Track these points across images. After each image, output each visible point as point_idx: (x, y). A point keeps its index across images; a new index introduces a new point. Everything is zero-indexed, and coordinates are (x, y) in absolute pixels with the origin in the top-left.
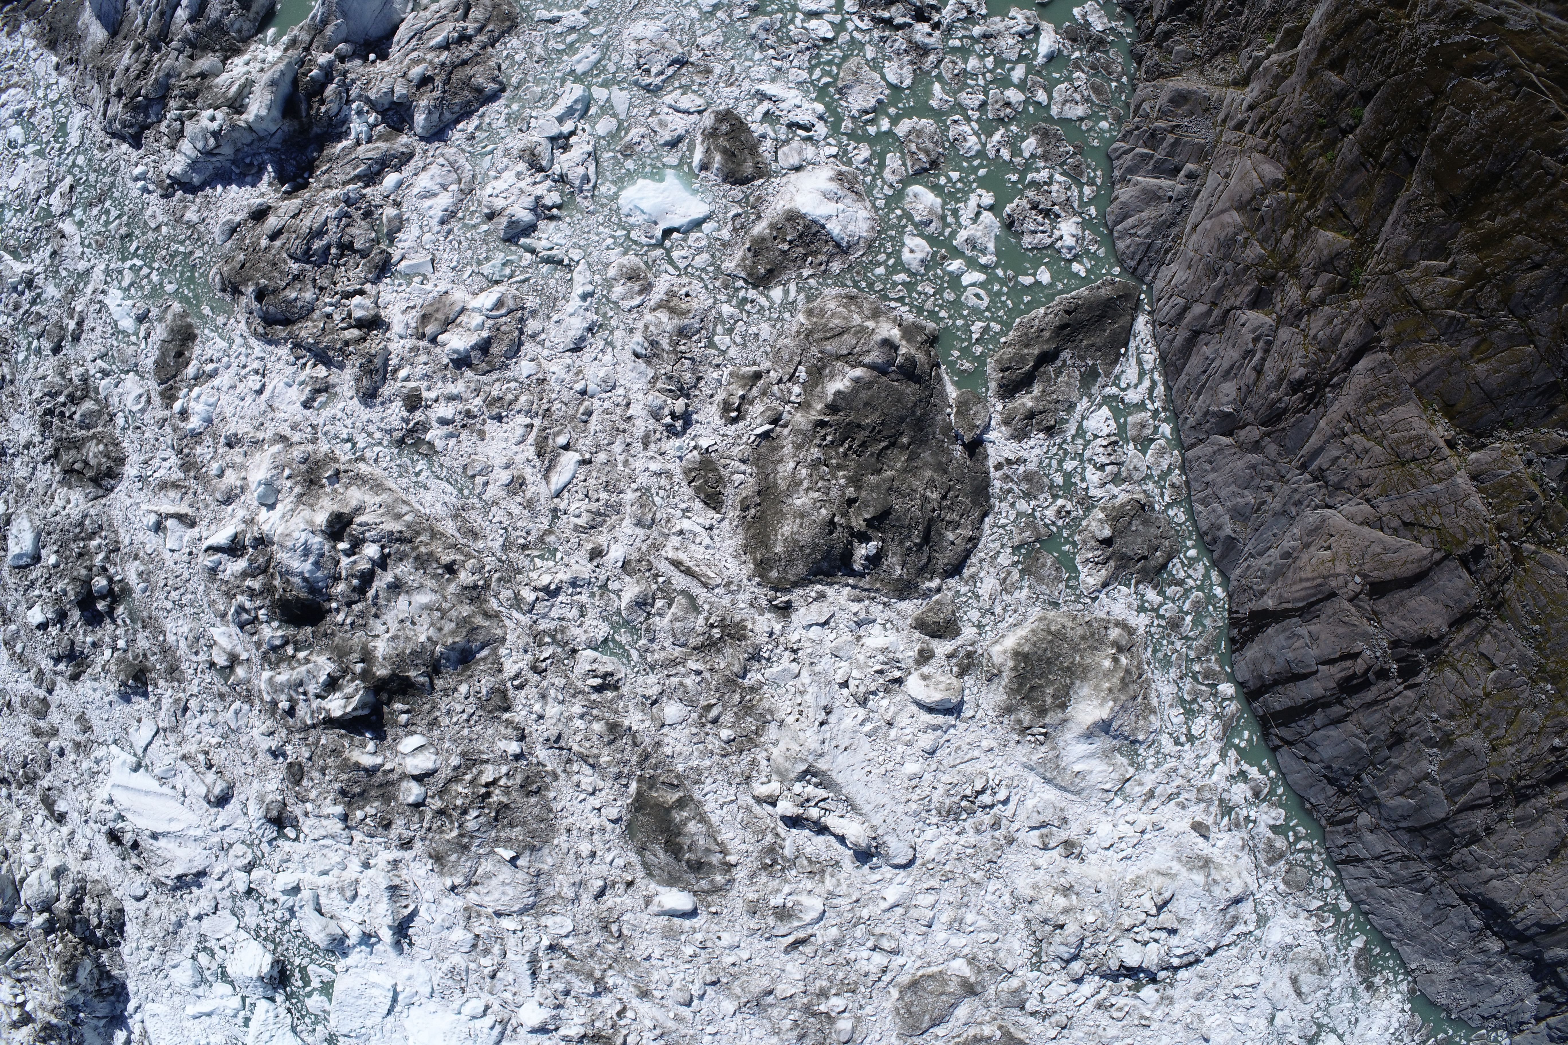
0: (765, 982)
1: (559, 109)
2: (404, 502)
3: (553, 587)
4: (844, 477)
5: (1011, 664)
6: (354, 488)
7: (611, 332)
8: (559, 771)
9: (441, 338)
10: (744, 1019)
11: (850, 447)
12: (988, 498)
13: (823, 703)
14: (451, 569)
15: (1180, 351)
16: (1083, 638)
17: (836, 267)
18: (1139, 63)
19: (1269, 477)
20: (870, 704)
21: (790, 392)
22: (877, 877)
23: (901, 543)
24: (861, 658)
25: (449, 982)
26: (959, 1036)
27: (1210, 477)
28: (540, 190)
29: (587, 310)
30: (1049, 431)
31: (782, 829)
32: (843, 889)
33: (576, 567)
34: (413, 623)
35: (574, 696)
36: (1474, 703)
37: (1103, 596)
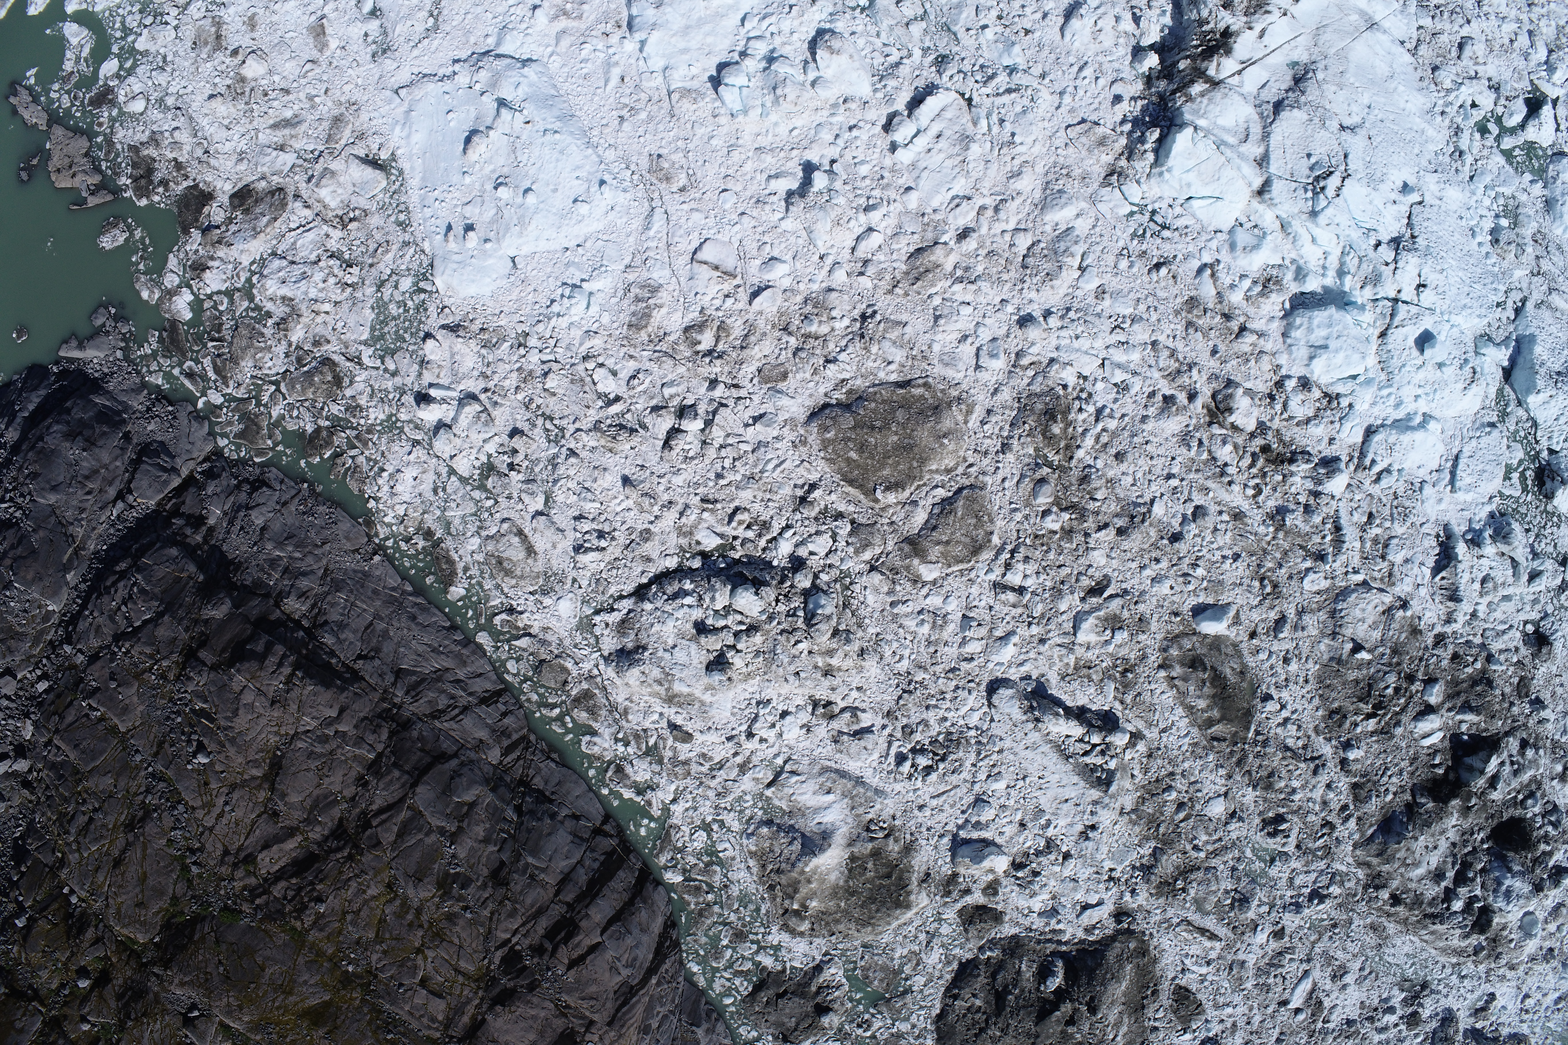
0: (1126, 545)
2: (1426, 941)
3: (1316, 902)
8: (1313, 735)
10: (1141, 496)
12: (938, 1029)
13: (1090, 844)
14: (1395, 900)
16: (837, 922)
20: (1043, 843)
22: (1024, 669)
23: (1022, 991)
24: (1052, 883)
25: (1407, 503)
26: (919, 487)
31: (1119, 711)
32: (1057, 654)
34: (1427, 849)
35: (1300, 808)
36: (432, 941)
37: (819, 958)
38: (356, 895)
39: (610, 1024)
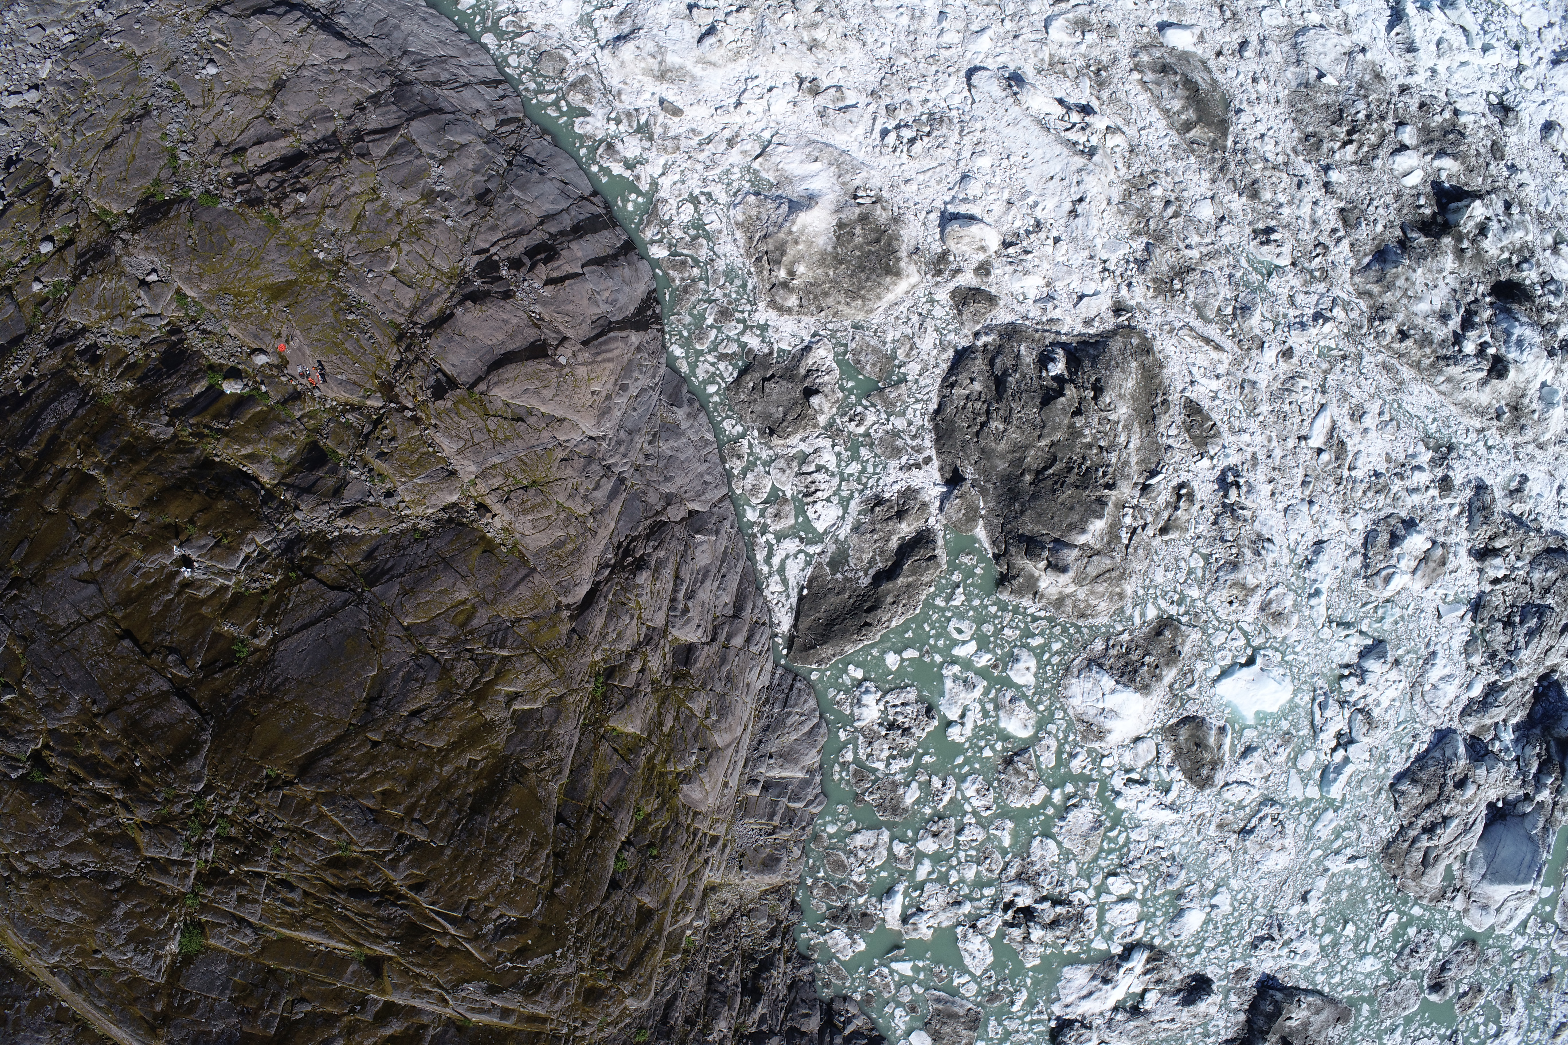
1: (1349, 770)
2: (1444, 394)
3: (1321, 321)
4: (1085, 437)
5: (902, 264)
6: (1485, 404)
7: (1291, 562)
8: (1292, 156)
9: (1429, 545)
11: (1080, 467)
12: (936, 428)
13: (1080, 221)
14: (1403, 335)
15: (746, 596)
16: (826, 294)
17: (1099, 645)
18: (793, 902)
19: (651, 469)
20: (1032, 222)
21: (1134, 517)
22: (1001, 60)
23: (1024, 377)
24: (1046, 265)
27: (704, 467)
28: (1360, 691)
29: (1315, 581)
30: (879, 501)
31: (1095, 103)
32: (1031, 48)
33: (1302, 341)
34: (1427, 285)
35: (1290, 224)
36: (409, 237)
37: (807, 339)
38: (339, 191)
39: (585, 343)
